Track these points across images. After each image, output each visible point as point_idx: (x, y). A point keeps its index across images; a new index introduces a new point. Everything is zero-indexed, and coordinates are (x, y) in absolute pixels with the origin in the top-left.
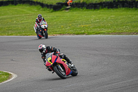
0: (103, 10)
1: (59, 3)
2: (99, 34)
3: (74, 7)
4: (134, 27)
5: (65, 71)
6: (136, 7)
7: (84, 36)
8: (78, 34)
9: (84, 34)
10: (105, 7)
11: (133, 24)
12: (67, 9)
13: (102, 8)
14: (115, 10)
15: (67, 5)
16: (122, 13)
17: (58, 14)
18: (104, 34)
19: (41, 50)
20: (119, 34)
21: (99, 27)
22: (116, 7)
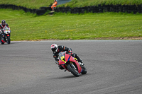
0: (87, 14)
1: (42, 8)
2: (84, 39)
3: (58, 12)
4: (120, 32)
5: (77, 69)
6: (122, 11)
7: (69, 41)
8: (62, 39)
9: (68, 39)
10: (90, 11)
11: (119, 28)
12: (51, 14)
13: (87, 12)
14: (100, 14)
15: (51, 9)
16: (107, 18)
17: (41, 18)
18: (89, 38)
19: (54, 50)
20: (105, 38)
21: (84, 32)
22: (102, 12)
